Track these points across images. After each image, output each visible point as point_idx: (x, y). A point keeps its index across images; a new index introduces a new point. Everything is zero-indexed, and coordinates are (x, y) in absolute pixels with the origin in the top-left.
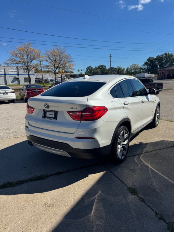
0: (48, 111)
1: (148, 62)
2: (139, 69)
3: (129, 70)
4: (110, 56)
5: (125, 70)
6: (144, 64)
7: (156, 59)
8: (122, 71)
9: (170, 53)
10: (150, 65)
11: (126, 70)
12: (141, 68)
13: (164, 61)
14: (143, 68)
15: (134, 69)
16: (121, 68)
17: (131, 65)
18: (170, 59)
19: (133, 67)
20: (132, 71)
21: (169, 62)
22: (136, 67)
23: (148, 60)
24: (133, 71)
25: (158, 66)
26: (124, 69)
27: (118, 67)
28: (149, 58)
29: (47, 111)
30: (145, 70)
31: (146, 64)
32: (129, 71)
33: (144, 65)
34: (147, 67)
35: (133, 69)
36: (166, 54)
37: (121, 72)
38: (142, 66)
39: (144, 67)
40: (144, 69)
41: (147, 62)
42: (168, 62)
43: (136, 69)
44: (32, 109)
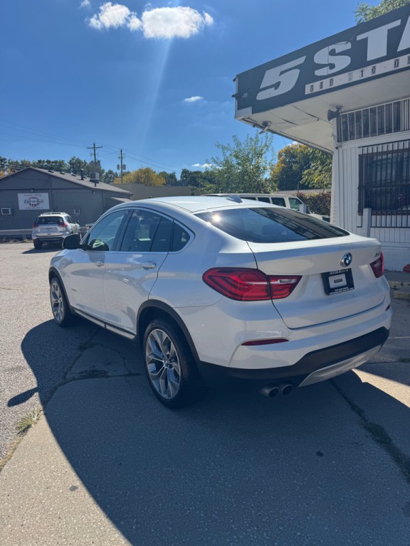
0: (330, 275)
29: (328, 276)
44: (293, 281)
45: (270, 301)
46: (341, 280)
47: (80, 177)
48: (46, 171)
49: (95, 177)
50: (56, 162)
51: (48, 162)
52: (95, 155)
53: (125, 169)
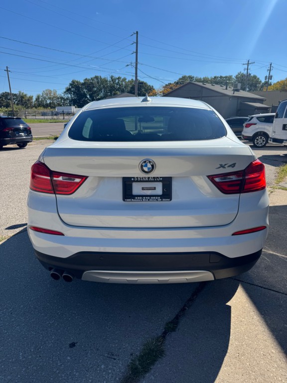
0: (137, 181)
1: (72, 87)
2: (58, 98)
3: (40, 100)
4: (7, 70)
5: (34, 99)
6: (65, 90)
7: (83, 84)
8: (28, 100)
9: (103, 77)
10: (74, 92)
11: (36, 100)
12: (62, 98)
13: (95, 89)
14: (65, 98)
15: (50, 98)
16: (25, 95)
17: (44, 91)
18: (104, 87)
19: (47, 95)
20: (46, 101)
21: (103, 91)
22: (52, 94)
23: (71, 84)
24: (48, 102)
25: (88, 96)
26: (31, 98)
27: (20, 92)
28: (73, 82)
29: (134, 181)
30: (68, 101)
31: (68, 90)
32: (41, 102)
33: (65, 92)
34: (71, 95)
35: (47, 97)
36: (96, 77)
37: (26, 102)
38: (63, 95)
39: (66, 96)
40: (67, 99)
41: (70, 88)
42: (100, 90)
43: (53, 99)
44: (77, 180)
45: (54, 195)
46: (155, 189)
47: (225, 87)
48: (201, 84)
49: (237, 87)
50: (226, 77)
51: (221, 77)
52: (248, 69)
53: (271, 79)
